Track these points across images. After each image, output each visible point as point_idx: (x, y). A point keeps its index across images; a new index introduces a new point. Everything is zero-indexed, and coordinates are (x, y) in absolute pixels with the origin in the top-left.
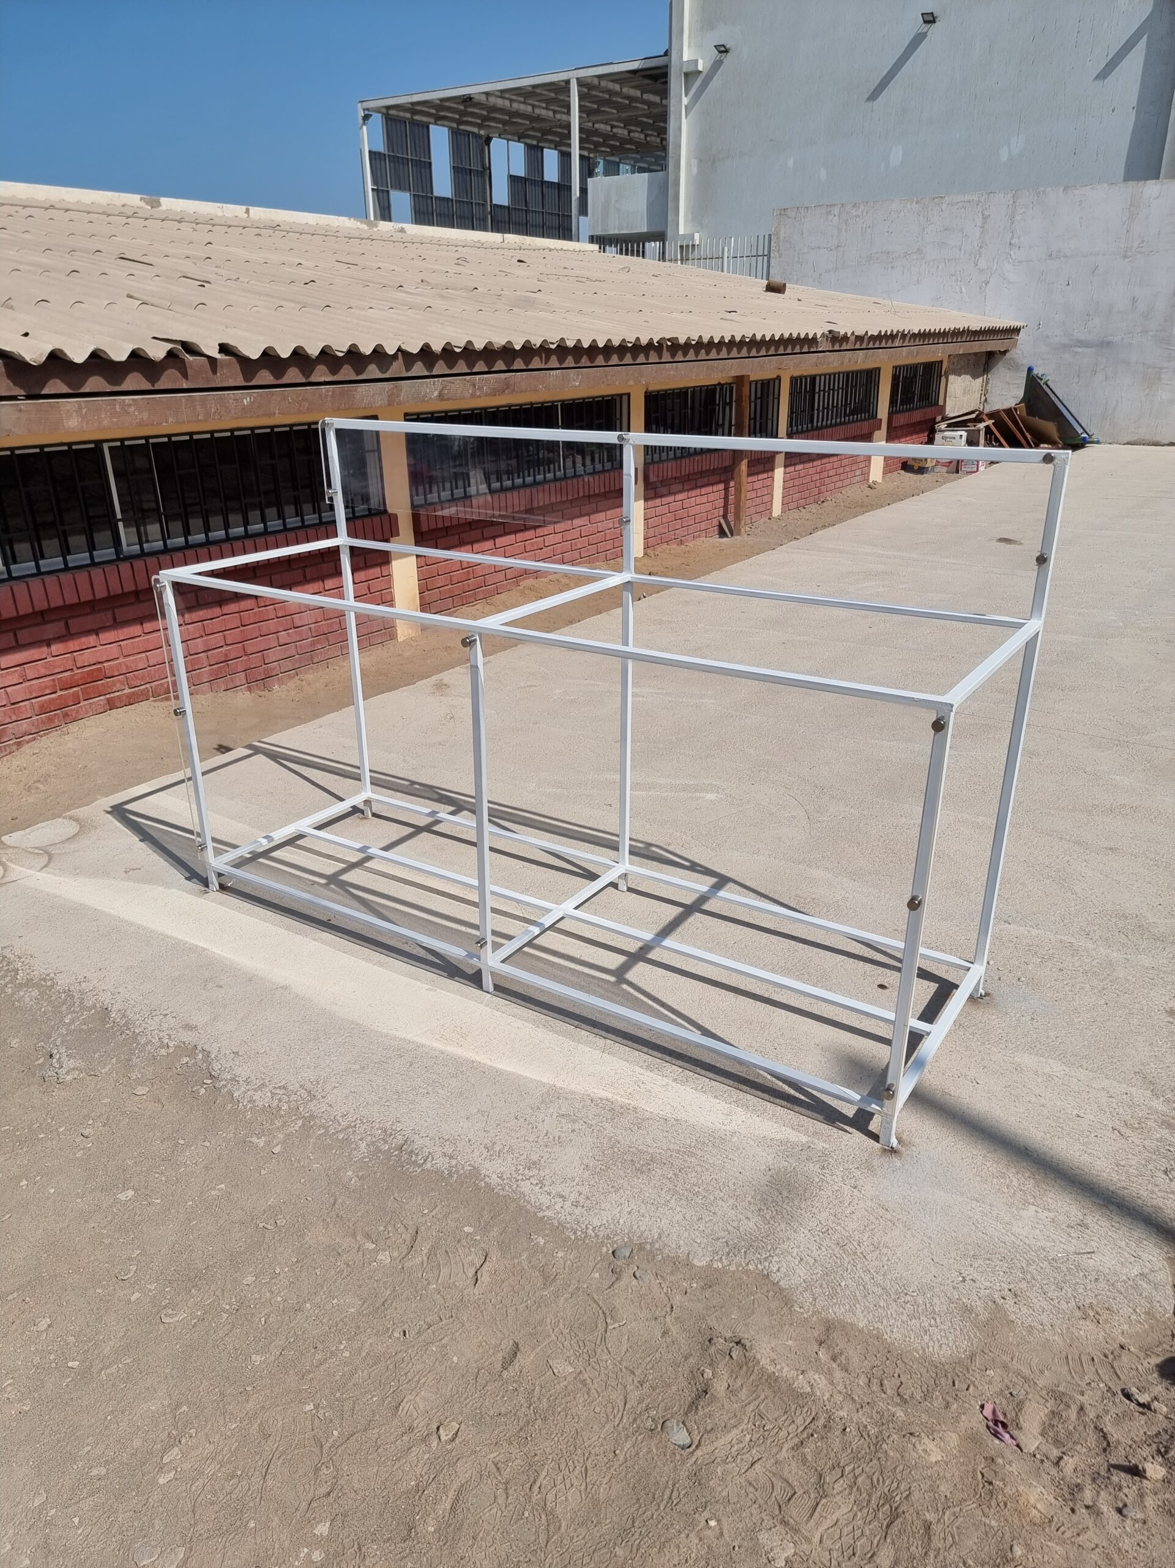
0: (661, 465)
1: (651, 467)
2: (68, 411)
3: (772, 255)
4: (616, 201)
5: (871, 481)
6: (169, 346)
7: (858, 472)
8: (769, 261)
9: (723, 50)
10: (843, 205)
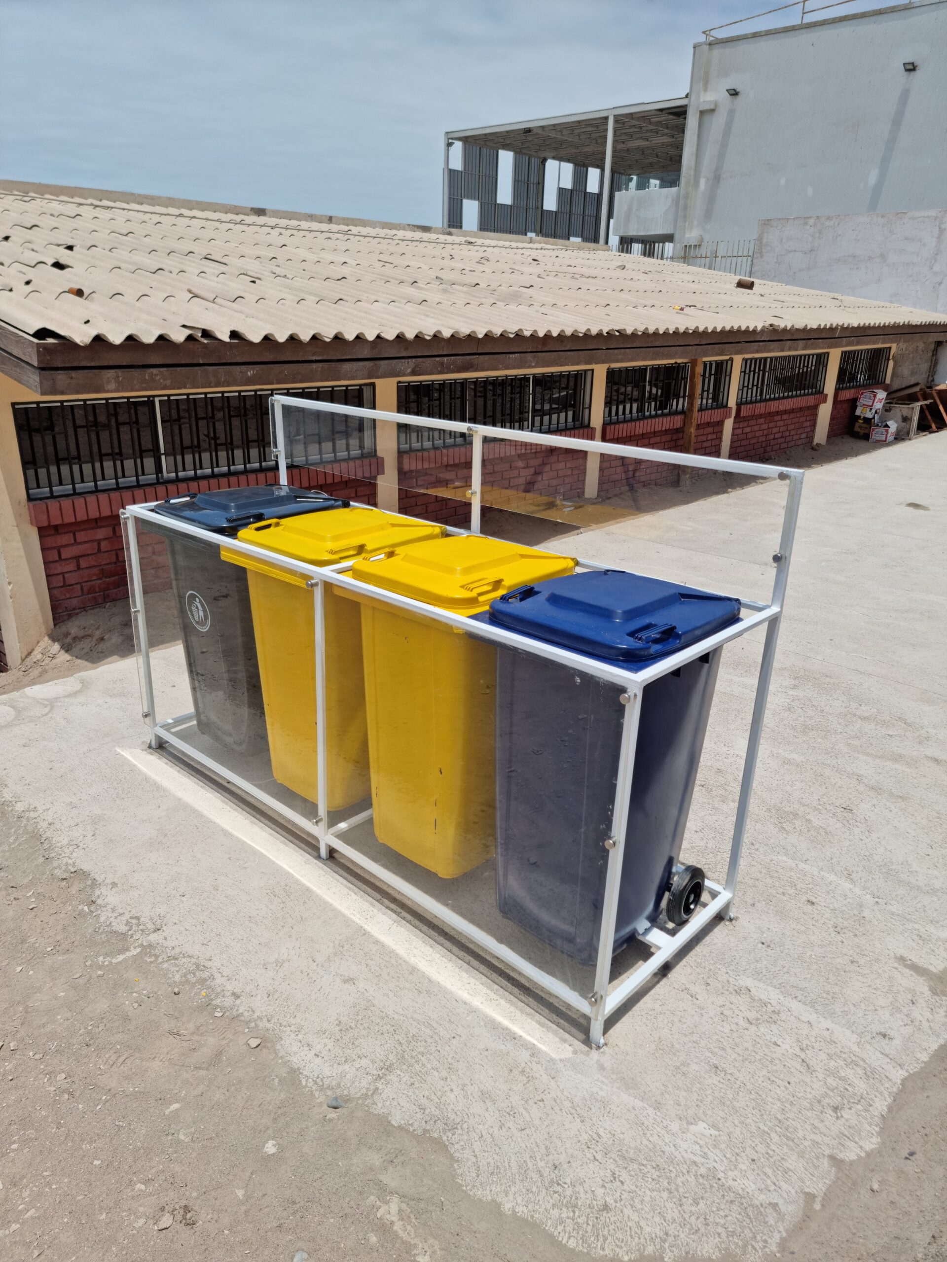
0: (617, 426)
1: (608, 427)
2: (108, 378)
3: (755, 256)
4: (637, 210)
5: (815, 443)
6: (188, 332)
7: (803, 436)
8: (752, 261)
9: (734, 93)
10: (818, 217)
